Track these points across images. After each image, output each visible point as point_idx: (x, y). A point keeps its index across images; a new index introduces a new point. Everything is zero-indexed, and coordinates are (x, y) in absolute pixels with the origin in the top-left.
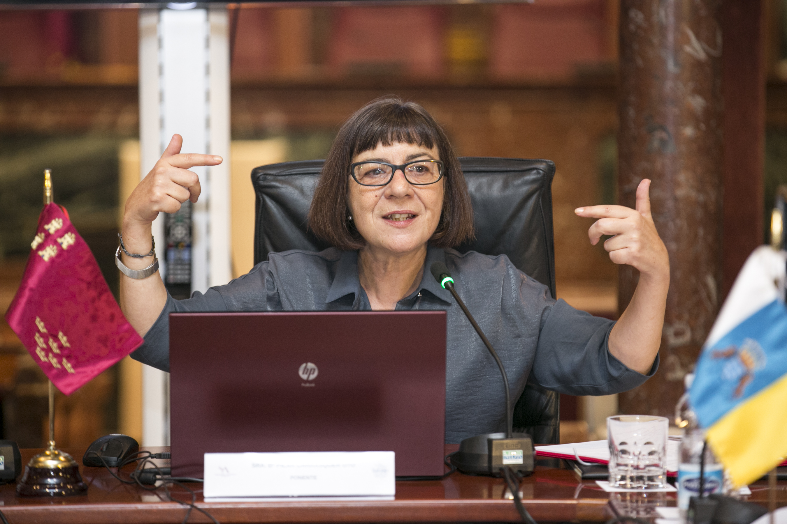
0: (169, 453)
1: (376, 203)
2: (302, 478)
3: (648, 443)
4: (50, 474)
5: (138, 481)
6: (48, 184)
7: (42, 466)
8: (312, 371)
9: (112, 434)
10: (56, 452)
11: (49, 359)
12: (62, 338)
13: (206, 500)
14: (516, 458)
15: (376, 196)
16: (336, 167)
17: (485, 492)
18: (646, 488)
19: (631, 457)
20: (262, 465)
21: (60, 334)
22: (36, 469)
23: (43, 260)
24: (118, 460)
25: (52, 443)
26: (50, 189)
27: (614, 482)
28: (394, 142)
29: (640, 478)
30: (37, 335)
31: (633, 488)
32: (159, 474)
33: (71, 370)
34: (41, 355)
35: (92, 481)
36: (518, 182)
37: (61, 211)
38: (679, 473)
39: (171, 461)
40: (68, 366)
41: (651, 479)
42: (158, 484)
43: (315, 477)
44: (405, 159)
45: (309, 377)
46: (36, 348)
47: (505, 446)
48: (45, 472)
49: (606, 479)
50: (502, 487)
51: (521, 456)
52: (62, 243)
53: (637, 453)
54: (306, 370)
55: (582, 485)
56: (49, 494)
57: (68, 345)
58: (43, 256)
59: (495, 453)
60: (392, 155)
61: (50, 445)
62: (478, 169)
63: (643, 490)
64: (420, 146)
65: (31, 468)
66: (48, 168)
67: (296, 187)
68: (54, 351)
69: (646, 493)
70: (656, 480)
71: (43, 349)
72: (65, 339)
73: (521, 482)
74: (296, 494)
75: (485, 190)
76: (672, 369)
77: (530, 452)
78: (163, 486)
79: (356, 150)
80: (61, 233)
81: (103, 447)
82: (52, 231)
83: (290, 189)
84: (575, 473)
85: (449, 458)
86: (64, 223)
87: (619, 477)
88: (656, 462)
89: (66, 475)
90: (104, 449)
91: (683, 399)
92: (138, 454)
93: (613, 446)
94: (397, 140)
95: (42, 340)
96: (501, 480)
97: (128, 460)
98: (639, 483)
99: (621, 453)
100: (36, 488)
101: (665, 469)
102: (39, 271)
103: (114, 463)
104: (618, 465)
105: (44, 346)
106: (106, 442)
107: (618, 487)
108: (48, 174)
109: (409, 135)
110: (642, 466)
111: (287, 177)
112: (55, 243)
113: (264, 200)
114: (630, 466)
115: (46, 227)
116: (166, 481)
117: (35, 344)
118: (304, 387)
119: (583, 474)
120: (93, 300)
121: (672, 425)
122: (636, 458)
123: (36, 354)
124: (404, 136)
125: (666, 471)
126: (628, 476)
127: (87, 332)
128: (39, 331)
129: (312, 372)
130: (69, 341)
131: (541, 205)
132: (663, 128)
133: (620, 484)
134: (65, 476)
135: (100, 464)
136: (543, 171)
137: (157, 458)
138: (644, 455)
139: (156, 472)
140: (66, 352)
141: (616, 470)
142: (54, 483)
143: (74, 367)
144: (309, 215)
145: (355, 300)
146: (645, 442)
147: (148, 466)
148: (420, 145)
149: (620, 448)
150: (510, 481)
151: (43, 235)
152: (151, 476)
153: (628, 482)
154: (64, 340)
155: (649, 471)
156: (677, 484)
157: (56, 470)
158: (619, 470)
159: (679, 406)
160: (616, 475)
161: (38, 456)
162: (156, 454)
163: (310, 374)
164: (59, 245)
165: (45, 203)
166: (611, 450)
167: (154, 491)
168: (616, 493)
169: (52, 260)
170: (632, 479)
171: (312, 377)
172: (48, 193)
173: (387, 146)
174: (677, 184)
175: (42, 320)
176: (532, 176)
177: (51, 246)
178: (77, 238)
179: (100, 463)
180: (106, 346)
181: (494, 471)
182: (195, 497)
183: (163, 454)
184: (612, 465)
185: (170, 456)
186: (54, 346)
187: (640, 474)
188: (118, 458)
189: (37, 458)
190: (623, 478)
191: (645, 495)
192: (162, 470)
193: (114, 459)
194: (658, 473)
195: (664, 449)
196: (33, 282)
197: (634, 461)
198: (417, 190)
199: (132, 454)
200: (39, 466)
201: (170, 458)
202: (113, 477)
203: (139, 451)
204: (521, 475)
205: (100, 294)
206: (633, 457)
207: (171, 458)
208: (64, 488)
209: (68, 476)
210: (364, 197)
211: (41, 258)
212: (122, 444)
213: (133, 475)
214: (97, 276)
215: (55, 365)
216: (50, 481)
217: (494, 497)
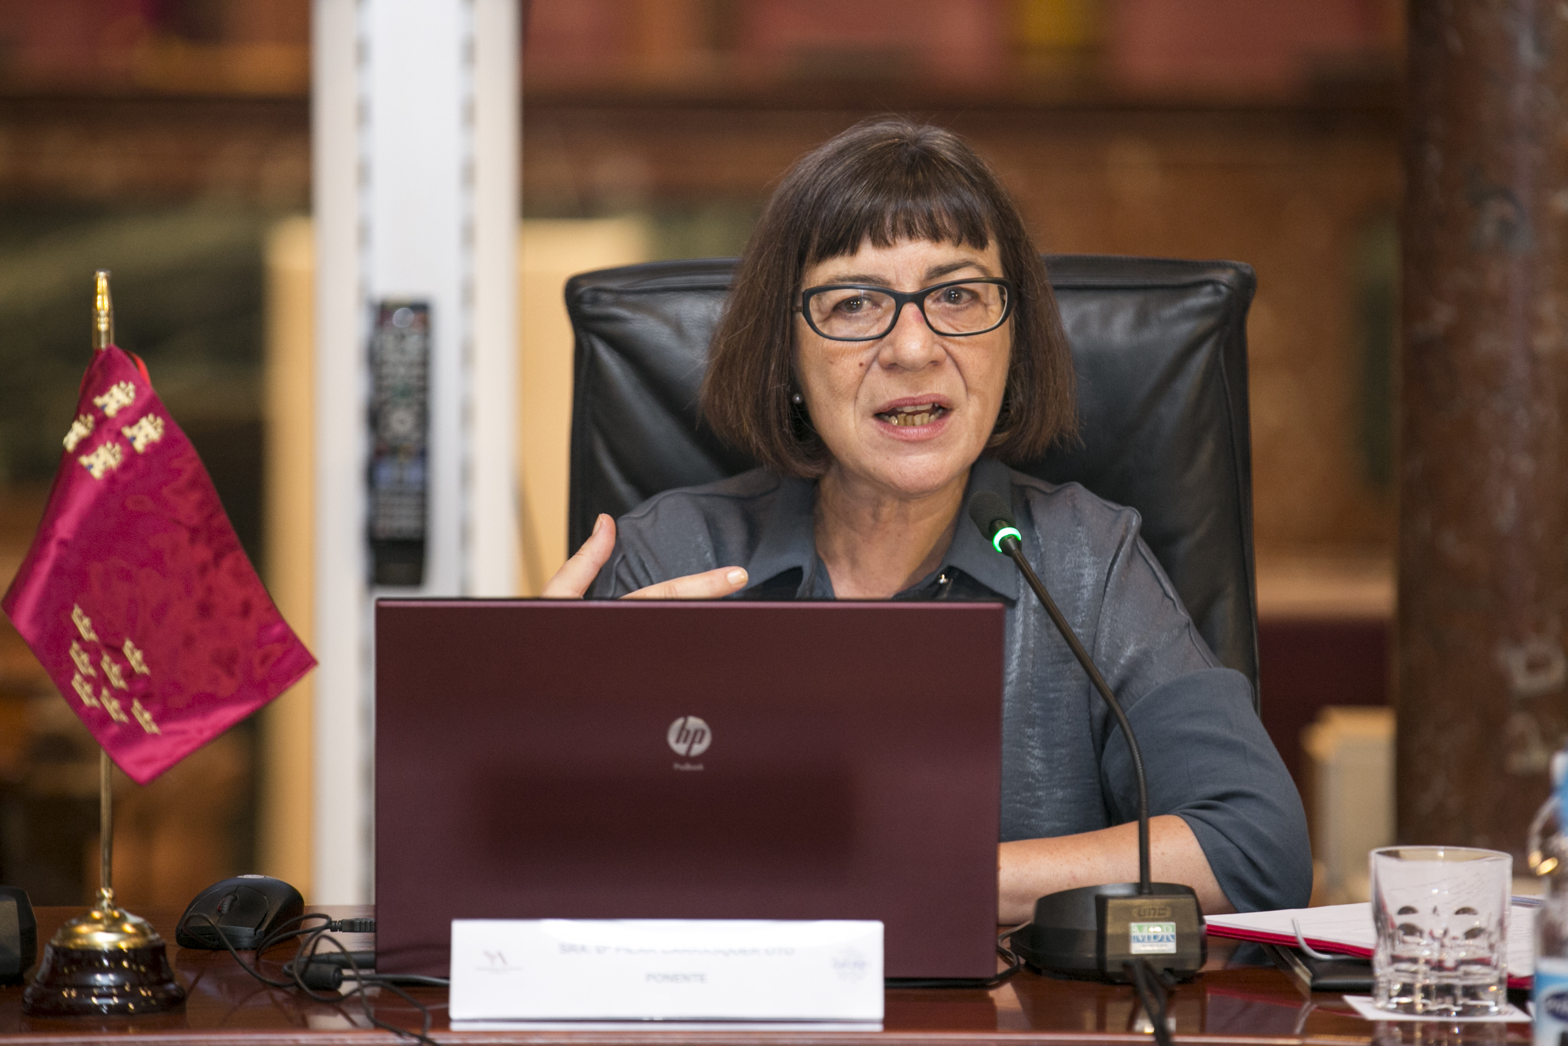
0: (373, 920)
1: (861, 380)
2: (674, 978)
3: (1464, 911)
4: (101, 963)
5: (300, 981)
6: (103, 303)
7: (83, 945)
8: (699, 735)
9: (243, 874)
10: (116, 914)
11: (103, 701)
12: (133, 653)
13: (455, 1027)
14: (1161, 940)
15: (861, 365)
16: (766, 289)
17: (1090, 1017)
18: (1459, 1014)
19: (1424, 942)
20: (583, 949)
21: (128, 645)
22: (71, 950)
23: (91, 477)
24: (255, 934)
25: (106, 893)
26: (108, 315)
27: (1386, 997)
28: (898, 238)
29: (1445, 991)
30: (75, 646)
31: (1428, 1013)
32: (348, 966)
33: (153, 728)
34: (84, 691)
35: (196, 981)
36: (1170, 311)
37: (132, 365)
38: (1535, 980)
39: (376, 937)
40: (145, 718)
41: (1471, 992)
42: (346, 988)
43: (702, 978)
44: (924, 275)
45: (690, 748)
46: (72, 677)
47: (1135, 912)
48: (91, 959)
49: (1366, 990)
50: (1127, 1007)
51: (1172, 936)
52: (134, 438)
53: (1438, 932)
54: (684, 733)
55: (1312, 1003)
56: (98, 1008)
57: (145, 669)
58: (91, 466)
59: (1111, 929)
60: (894, 267)
61: (103, 898)
62: (1080, 281)
63: (1453, 1018)
64: (958, 245)
65: (57, 951)
66: (102, 269)
67: (666, 320)
68: (113, 682)
69: (1459, 1024)
70: (1481, 994)
71: (87, 679)
72: (138, 655)
73: (1171, 994)
74: (659, 1015)
75: (1094, 329)
76: (1521, 744)
77: (1195, 928)
78: (358, 994)
79: (811, 252)
80: (132, 415)
81: (223, 904)
82: (111, 410)
83: (651, 324)
84: (1297, 977)
85: (1008, 939)
86: (138, 391)
87: (1397, 987)
88: (1484, 953)
89: (138, 965)
90: (226, 908)
91: (1546, 811)
92: (302, 919)
93: (1382, 916)
94: (906, 234)
95: (85, 657)
96: (1127, 989)
97: (280, 933)
98: (1443, 1003)
99: (1401, 933)
100: (69, 995)
101: (1503, 969)
102: (81, 500)
103: (246, 942)
104: (1395, 959)
105: (91, 671)
106: (229, 894)
107: (1394, 1011)
108: (102, 284)
109: (930, 218)
110: (1450, 963)
111: (644, 297)
112: (118, 437)
113: (593, 351)
114: (1422, 961)
115: (99, 401)
116: (364, 982)
117: (72, 668)
118: (678, 771)
119: (1313, 979)
120: (203, 569)
121: (1522, 872)
122: (1436, 945)
123: (72, 689)
124: (920, 223)
125: (1505, 975)
126: (1418, 985)
127: (189, 641)
128: (79, 638)
129: (697, 739)
130: (147, 660)
131: (1223, 364)
132: (1506, 194)
133: (1398, 1004)
134: (134, 967)
135: (216, 943)
136: (1227, 286)
137: (344, 932)
138: (1454, 938)
139: (344, 960)
140: (140, 686)
141: (1391, 969)
142: (111, 984)
143: (158, 719)
144: (702, 392)
145: (803, 582)
146: (1456, 909)
147: (325, 947)
148: (958, 243)
149: (1400, 920)
150: (1146, 993)
151: (90, 418)
152: (330, 970)
153: (1418, 999)
154: (135, 658)
155: (1467, 974)
156: (1531, 1006)
157: (116, 955)
158: (1397, 971)
159: (1537, 826)
160: (1389, 982)
161: (74, 921)
162: (341, 922)
163: (693, 742)
164: (128, 443)
165: (95, 346)
166: (1379, 924)
167: (337, 1004)
168: (1391, 1024)
169: (111, 477)
170: (1426, 991)
171: (698, 749)
172: (103, 325)
173: (884, 248)
174: (1535, 323)
175: (86, 613)
176: (1203, 299)
177: (109, 445)
178: (166, 427)
179: (214, 940)
180: (231, 673)
181: (1110, 969)
182: (429, 1020)
183: (359, 921)
184: (1381, 958)
185: (373, 927)
186: (113, 672)
187: (1446, 981)
188: (256, 930)
189: (73, 926)
190: (1407, 990)
191: (1456, 1030)
192: (355, 957)
193: (246, 933)
194: (1488, 980)
195: (1501, 924)
196: (66, 526)
197: (1431, 950)
198: (952, 348)
199: (289, 922)
200: (76, 945)
201: (373, 932)
202: (245, 972)
203: (305, 913)
204: (1171, 980)
205: (218, 557)
206: (1430, 941)
207: (375, 931)
208: (133, 995)
209: (143, 969)
210: (834, 367)
211: (85, 471)
212: (265, 897)
213: (290, 967)
214: (211, 516)
215: (114, 716)
216: (100, 979)
217: (1108, 1028)
